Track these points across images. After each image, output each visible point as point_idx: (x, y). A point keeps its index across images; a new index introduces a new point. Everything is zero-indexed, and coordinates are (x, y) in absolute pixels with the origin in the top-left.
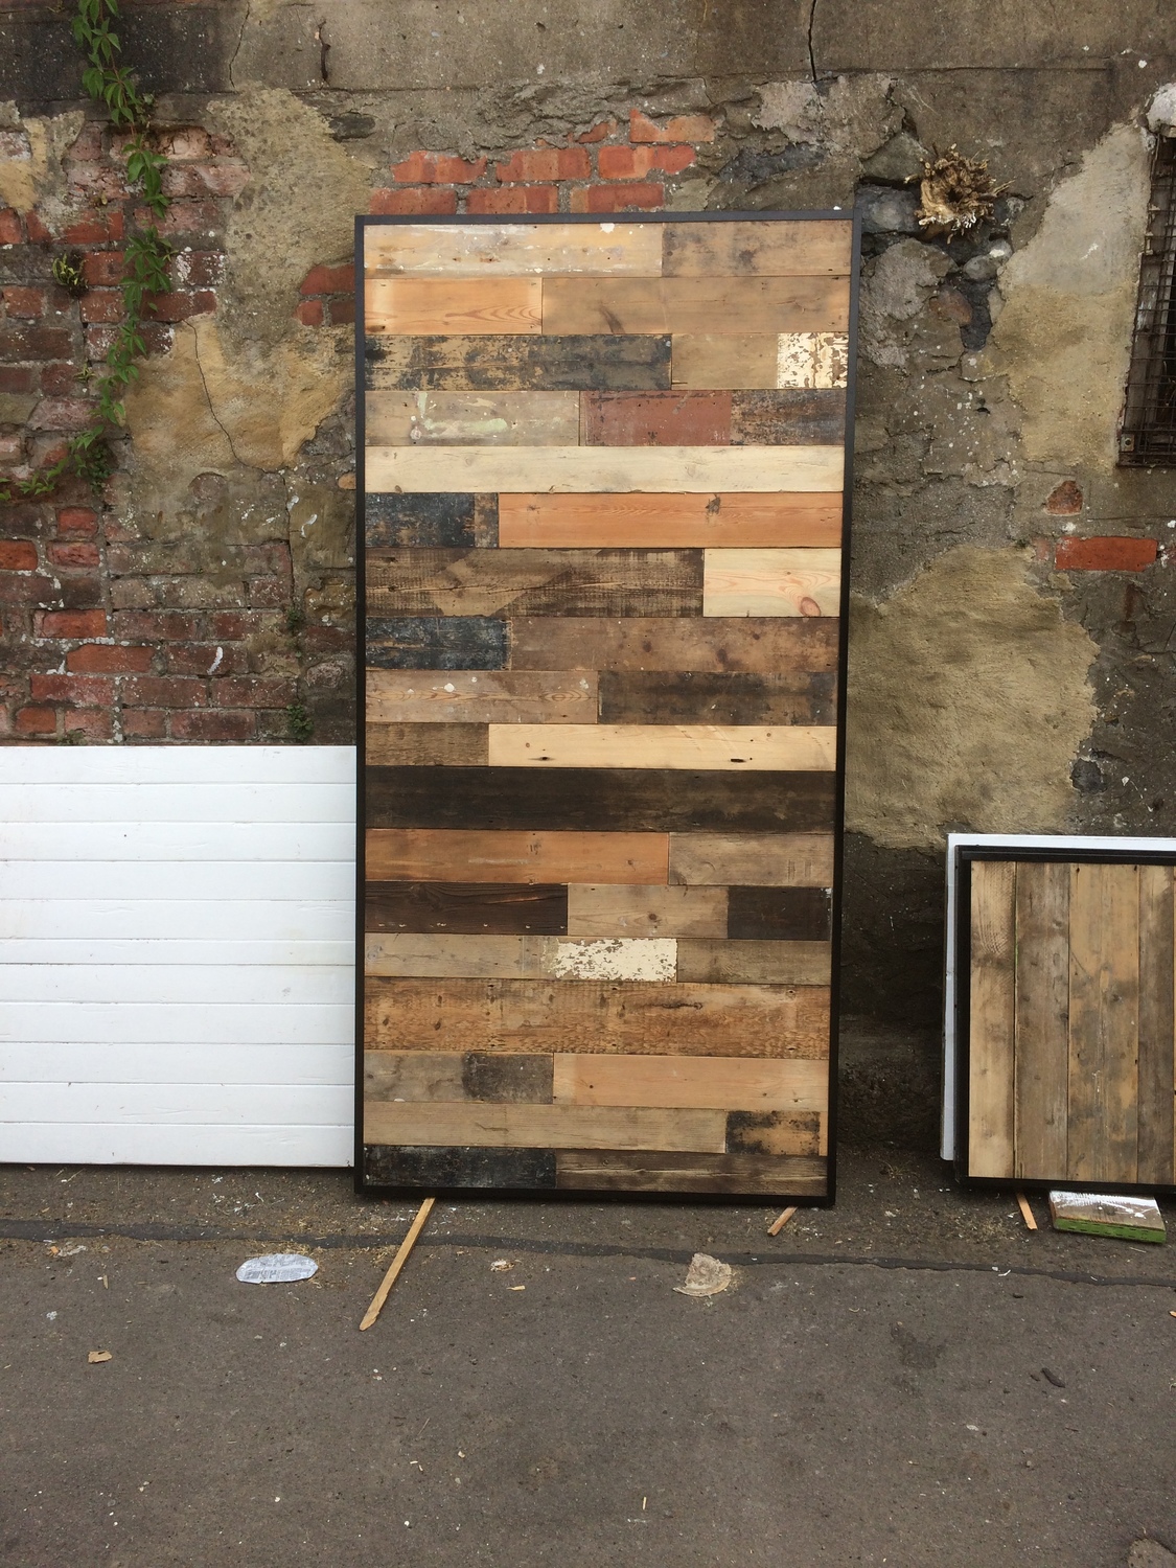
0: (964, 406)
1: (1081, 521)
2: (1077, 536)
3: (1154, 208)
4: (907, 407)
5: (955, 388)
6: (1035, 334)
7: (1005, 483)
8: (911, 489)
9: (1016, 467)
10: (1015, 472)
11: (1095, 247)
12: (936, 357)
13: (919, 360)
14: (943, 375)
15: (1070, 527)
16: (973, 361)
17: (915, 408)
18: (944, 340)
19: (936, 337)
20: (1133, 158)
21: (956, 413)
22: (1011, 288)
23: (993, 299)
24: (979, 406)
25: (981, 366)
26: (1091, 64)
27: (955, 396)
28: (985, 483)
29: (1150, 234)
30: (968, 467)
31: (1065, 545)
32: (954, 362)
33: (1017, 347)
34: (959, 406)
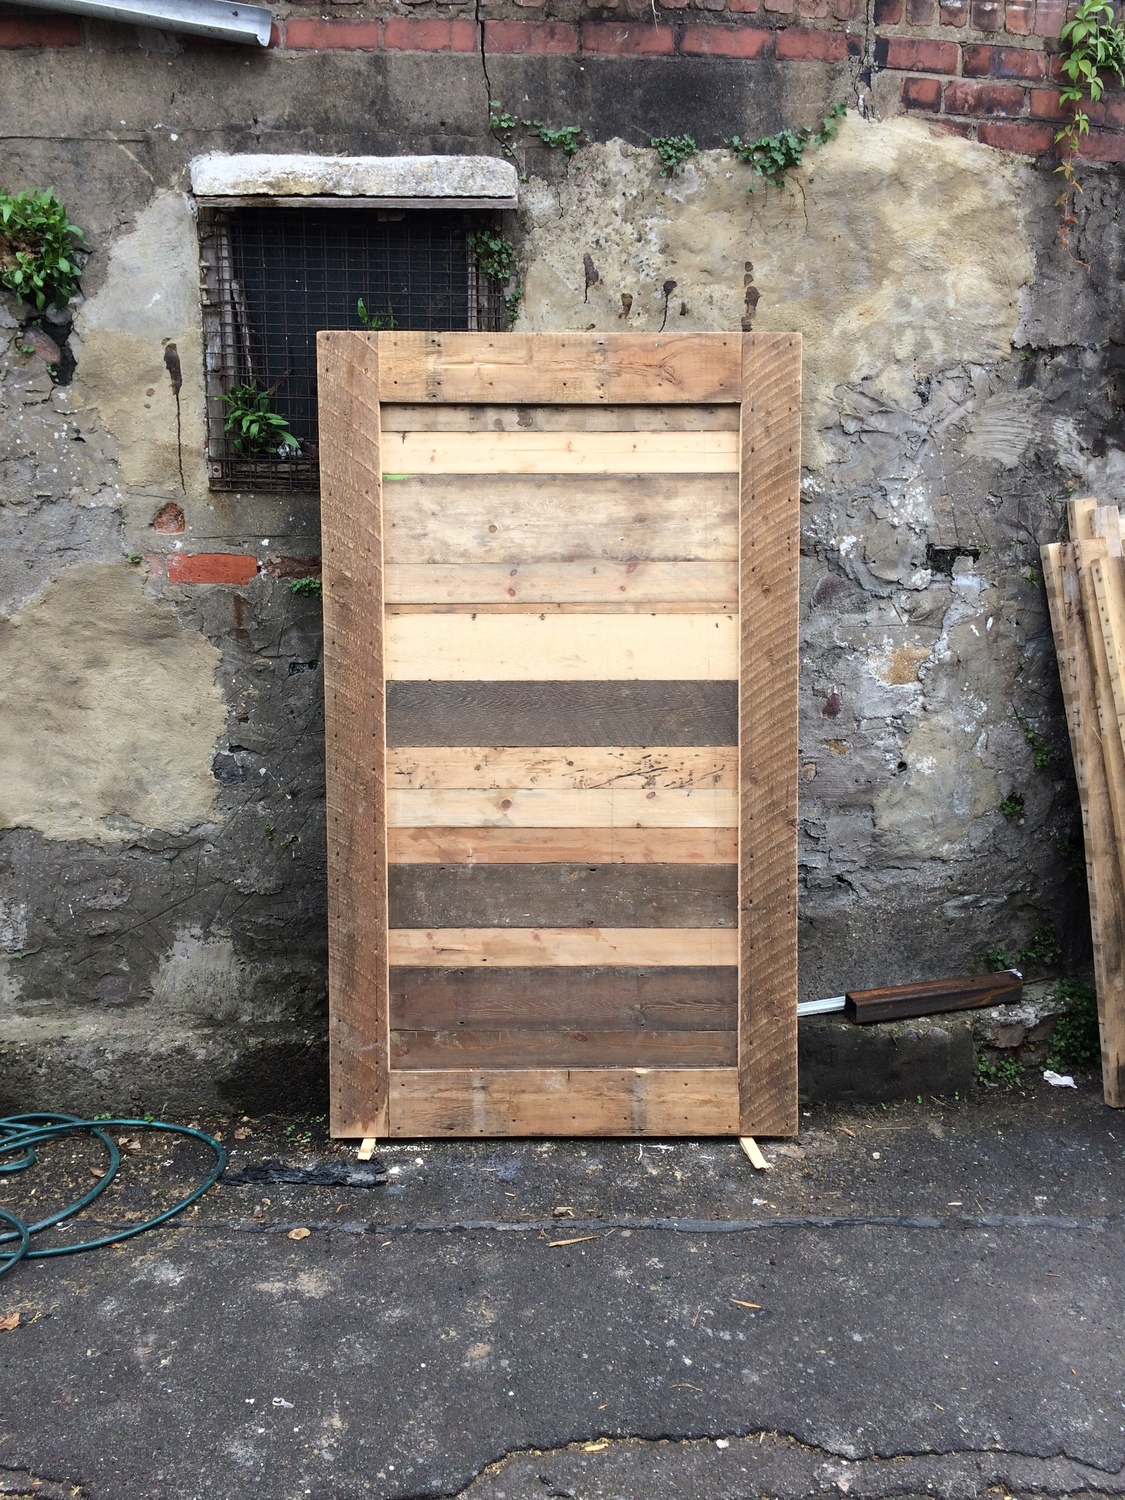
0: (60, 436)
1: (186, 540)
2: (184, 554)
3: (203, 264)
4: (9, 436)
5: (53, 420)
6: (117, 372)
7: (111, 504)
8: (27, 509)
9: (121, 491)
10: (119, 495)
11: (157, 297)
12: (29, 391)
13: (15, 394)
14: (38, 407)
15: (179, 545)
16: (62, 396)
17: (18, 436)
18: (34, 377)
19: (26, 373)
20: (180, 220)
21: (54, 442)
22: (87, 331)
23: (72, 340)
24: (75, 436)
25: (71, 400)
26: (130, 136)
27: (51, 426)
28: (93, 505)
29: (205, 286)
30: (75, 490)
31: (175, 561)
32: (46, 396)
33: (98, 382)
34: (56, 435)
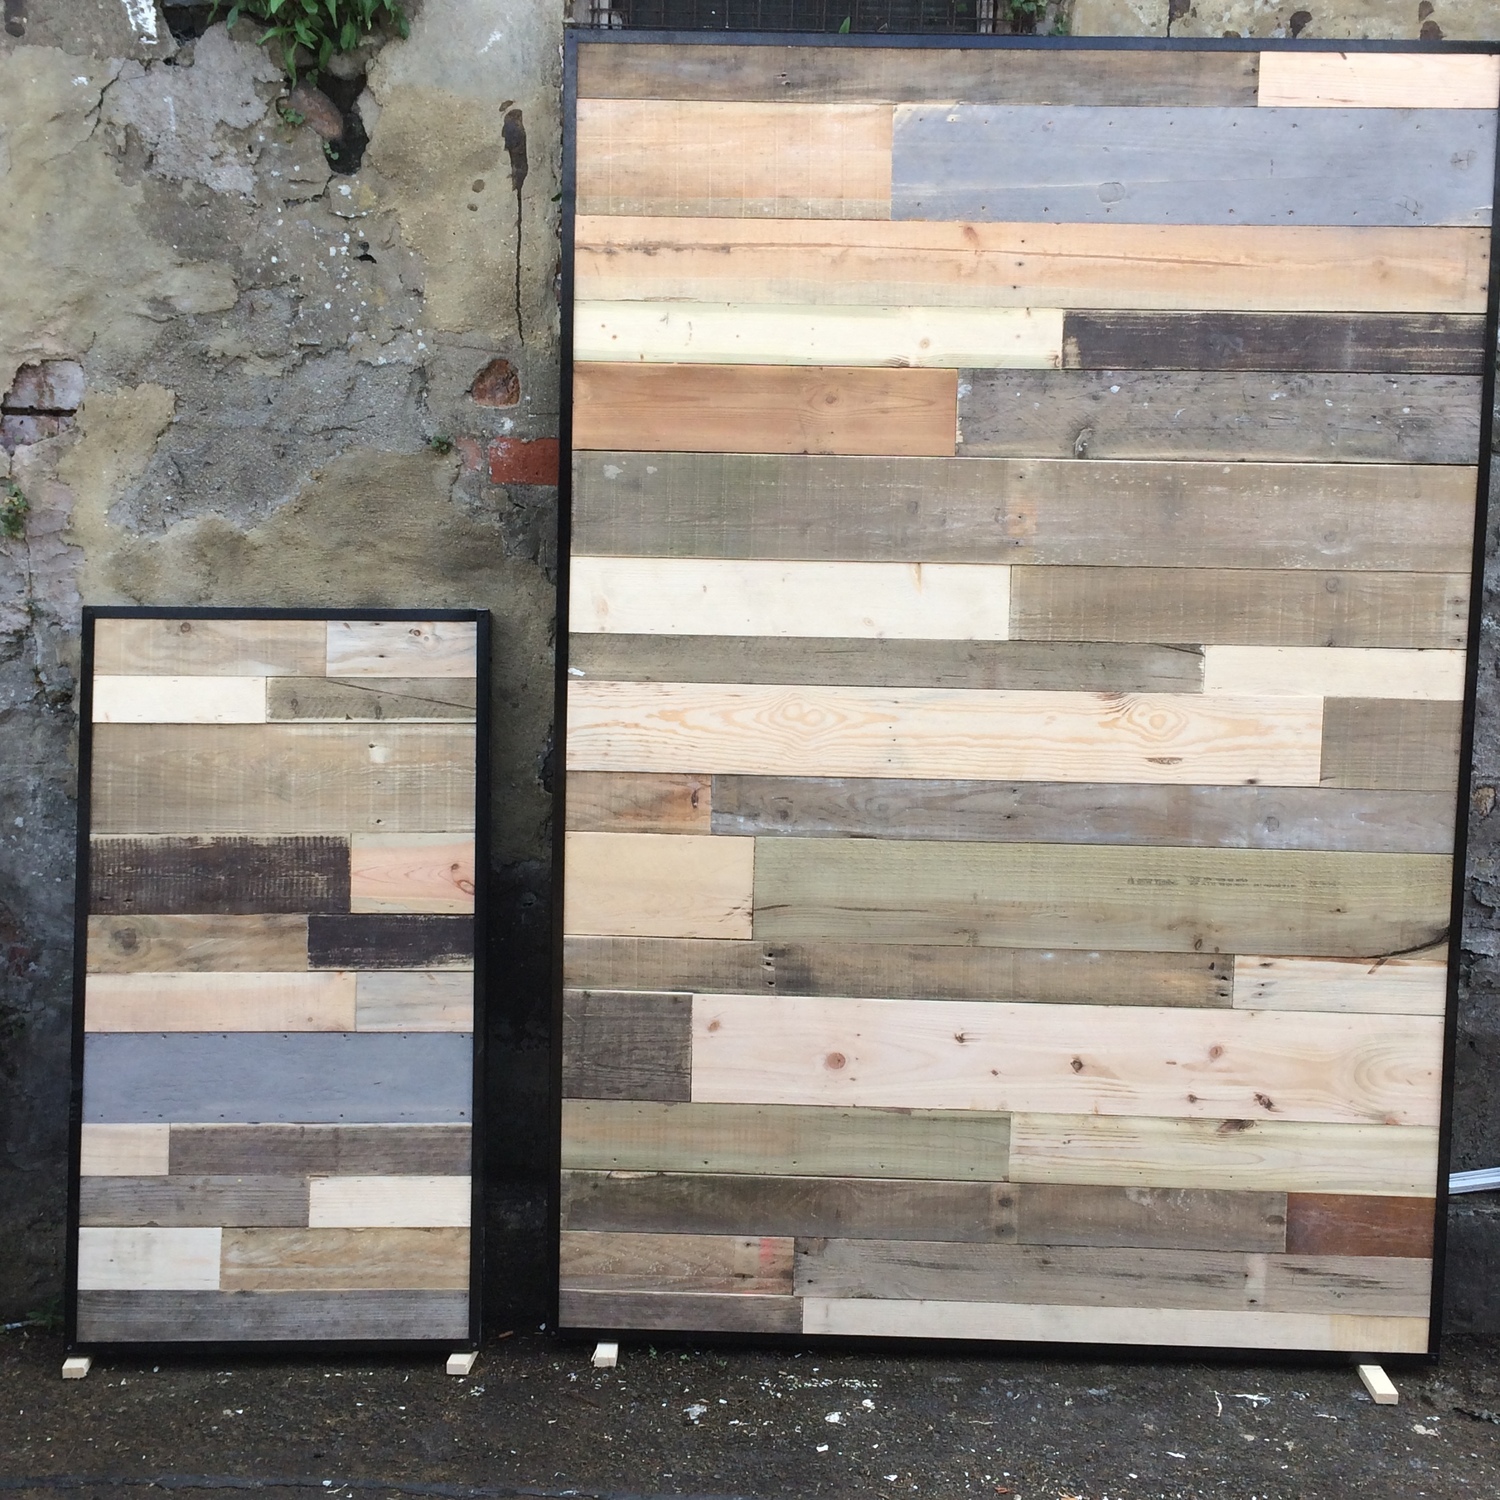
0: (339, 253)
1: (520, 416)
2: (514, 437)
4: (260, 251)
5: (328, 225)
6: (430, 155)
7: (409, 359)
8: (281, 366)
9: (424, 339)
10: (421, 346)
11: (496, 36)
12: (295, 182)
13: (272, 186)
14: (308, 206)
15: (508, 424)
16: (345, 189)
17: (273, 252)
18: (303, 160)
19: (290, 153)
21: (328, 261)
22: (387, 88)
23: (365, 105)
24: (361, 252)
25: (357, 197)
27: (325, 237)
28: (382, 361)
29: (571, 20)
30: (355, 337)
31: (501, 449)
32: (319, 190)
33: (402, 169)
34: (333, 251)
